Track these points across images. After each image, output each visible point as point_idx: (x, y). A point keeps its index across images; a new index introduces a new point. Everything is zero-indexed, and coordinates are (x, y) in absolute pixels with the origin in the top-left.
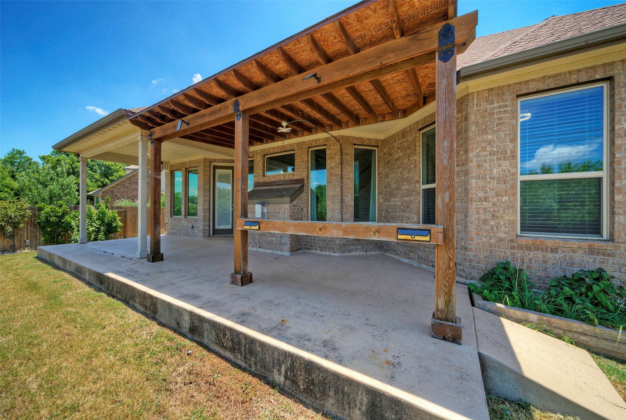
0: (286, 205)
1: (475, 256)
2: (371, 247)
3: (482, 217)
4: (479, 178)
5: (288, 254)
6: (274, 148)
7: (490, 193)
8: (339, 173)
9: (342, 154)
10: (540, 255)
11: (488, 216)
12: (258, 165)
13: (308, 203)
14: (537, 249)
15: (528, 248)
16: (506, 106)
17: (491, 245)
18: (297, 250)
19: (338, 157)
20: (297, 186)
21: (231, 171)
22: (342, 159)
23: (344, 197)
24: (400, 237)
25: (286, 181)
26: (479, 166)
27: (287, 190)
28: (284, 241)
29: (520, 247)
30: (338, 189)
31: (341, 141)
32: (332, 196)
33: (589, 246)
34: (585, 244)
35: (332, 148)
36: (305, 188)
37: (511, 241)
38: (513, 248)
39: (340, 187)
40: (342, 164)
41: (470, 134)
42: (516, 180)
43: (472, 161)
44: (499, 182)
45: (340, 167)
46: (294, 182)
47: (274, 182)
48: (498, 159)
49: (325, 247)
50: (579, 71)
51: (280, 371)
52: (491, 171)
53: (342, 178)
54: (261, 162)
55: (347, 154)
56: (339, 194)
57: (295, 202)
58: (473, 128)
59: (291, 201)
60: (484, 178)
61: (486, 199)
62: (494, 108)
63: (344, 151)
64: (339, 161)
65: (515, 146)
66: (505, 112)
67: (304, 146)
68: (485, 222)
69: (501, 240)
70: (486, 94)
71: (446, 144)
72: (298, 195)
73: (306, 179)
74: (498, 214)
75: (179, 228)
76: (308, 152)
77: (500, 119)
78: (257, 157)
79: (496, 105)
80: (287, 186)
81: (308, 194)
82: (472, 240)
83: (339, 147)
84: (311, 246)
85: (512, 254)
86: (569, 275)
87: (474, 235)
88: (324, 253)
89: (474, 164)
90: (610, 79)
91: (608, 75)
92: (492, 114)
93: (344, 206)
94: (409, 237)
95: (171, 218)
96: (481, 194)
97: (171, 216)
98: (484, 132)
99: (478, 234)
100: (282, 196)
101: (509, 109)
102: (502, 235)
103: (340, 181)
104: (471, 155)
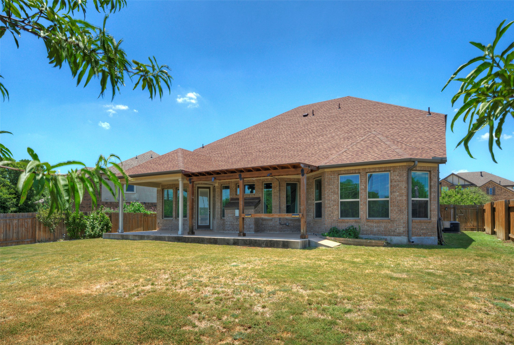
0: (252, 210)
1: (327, 226)
2: (295, 230)
3: (329, 213)
4: (328, 200)
5: (253, 233)
7: (331, 205)
8: (279, 195)
9: (280, 186)
10: (344, 224)
11: (331, 213)
13: (262, 209)
14: (344, 223)
15: (341, 223)
16: (335, 177)
17: (331, 222)
18: (257, 231)
19: (278, 188)
20: (257, 201)
21: (208, 190)
22: (280, 188)
23: (281, 206)
24: (293, 216)
25: (250, 198)
26: (328, 196)
27: (252, 203)
28: (251, 226)
29: (339, 222)
30: (278, 203)
31: (279, 180)
32: (275, 205)
33: (355, 220)
34: (354, 220)
35: (275, 183)
36: (261, 202)
37: (337, 220)
38: (337, 223)
39: (279, 201)
40: (280, 191)
41: (325, 185)
42: (338, 201)
43: (326, 194)
44: (334, 202)
45: (279, 192)
46: (256, 199)
48: (334, 194)
49: (272, 230)
50: (353, 170)
51: (264, 244)
52: (331, 198)
53: (280, 197)
54: (234, 187)
55: (282, 186)
56: (279, 204)
57: (256, 209)
58: (326, 183)
59: (255, 208)
60: (329, 200)
61: (330, 207)
62: (332, 177)
63: (281, 185)
64: (278, 189)
65: (338, 190)
66: (335, 179)
67: (260, 181)
68: (330, 215)
69: (334, 220)
70: (330, 172)
71: (303, 195)
72: (258, 205)
73: (261, 197)
74: (333, 212)
75: (170, 225)
76: (262, 184)
77: (334, 181)
78: (232, 184)
79: (332, 176)
80: (251, 201)
81: (263, 204)
82: (326, 221)
83: (278, 183)
84: (265, 229)
85: (337, 224)
86: (345, 229)
87: (327, 219)
88: (271, 232)
89: (327, 195)
90: (360, 173)
91: (359, 172)
92: (332, 179)
93: (281, 210)
94: (294, 216)
95: (163, 220)
96: (329, 205)
97: (163, 218)
98: (329, 185)
99: (328, 219)
100: (250, 206)
101: (336, 178)
102: (335, 219)
103: (279, 199)
104: (326, 192)
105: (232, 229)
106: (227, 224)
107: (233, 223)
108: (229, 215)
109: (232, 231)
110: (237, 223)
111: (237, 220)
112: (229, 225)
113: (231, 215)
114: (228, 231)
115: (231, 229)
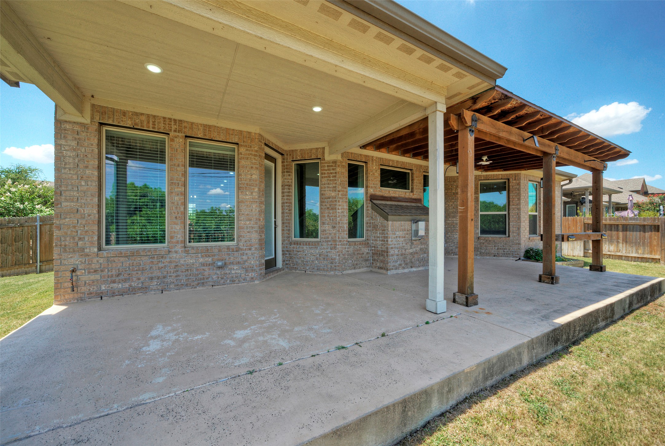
6: (393, 161)
12: (374, 174)
46: (414, 201)
47: (394, 198)
54: (378, 172)
73: (422, 199)
105: (403, 265)
106: (392, 255)
107: (405, 250)
108: (397, 233)
109: (404, 268)
110: (411, 251)
111: (412, 243)
112: (398, 255)
113: (401, 233)
114: (396, 269)
115: (400, 265)
